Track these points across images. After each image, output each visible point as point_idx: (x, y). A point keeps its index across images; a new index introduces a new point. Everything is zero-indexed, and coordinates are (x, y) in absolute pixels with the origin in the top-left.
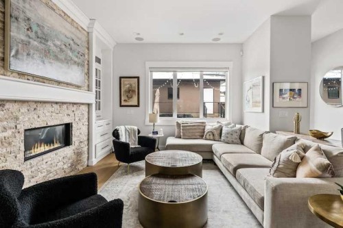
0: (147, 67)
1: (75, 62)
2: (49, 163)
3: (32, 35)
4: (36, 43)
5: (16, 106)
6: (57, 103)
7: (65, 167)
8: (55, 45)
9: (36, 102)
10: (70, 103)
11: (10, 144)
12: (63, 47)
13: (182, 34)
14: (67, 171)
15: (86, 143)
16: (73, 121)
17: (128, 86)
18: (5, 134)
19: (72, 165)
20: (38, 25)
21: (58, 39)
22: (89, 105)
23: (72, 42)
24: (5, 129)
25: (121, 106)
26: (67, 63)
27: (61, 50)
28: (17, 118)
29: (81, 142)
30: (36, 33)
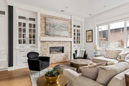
0: (95, 25)
1: (64, 30)
2: (56, 56)
3: (51, 27)
4: (52, 28)
5: (48, 42)
6: (58, 41)
7: (61, 58)
8: (57, 27)
9: (53, 41)
10: (63, 41)
11: (47, 50)
12: (60, 27)
13: (105, 6)
14: (62, 59)
15: (70, 53)
16: (64, 46)
17: (89, 34)
18: (46, 48)
19: (64, 58)
20: (52, 24)
21: (58, 26)
22: (71, 42)
23: (63, 25)
24: (46, 47)
25: (87, 42)
26: (61, 31)
27: (59, 28)
28: (48, 45)
29: (68, 53)
30: (52, 26)
